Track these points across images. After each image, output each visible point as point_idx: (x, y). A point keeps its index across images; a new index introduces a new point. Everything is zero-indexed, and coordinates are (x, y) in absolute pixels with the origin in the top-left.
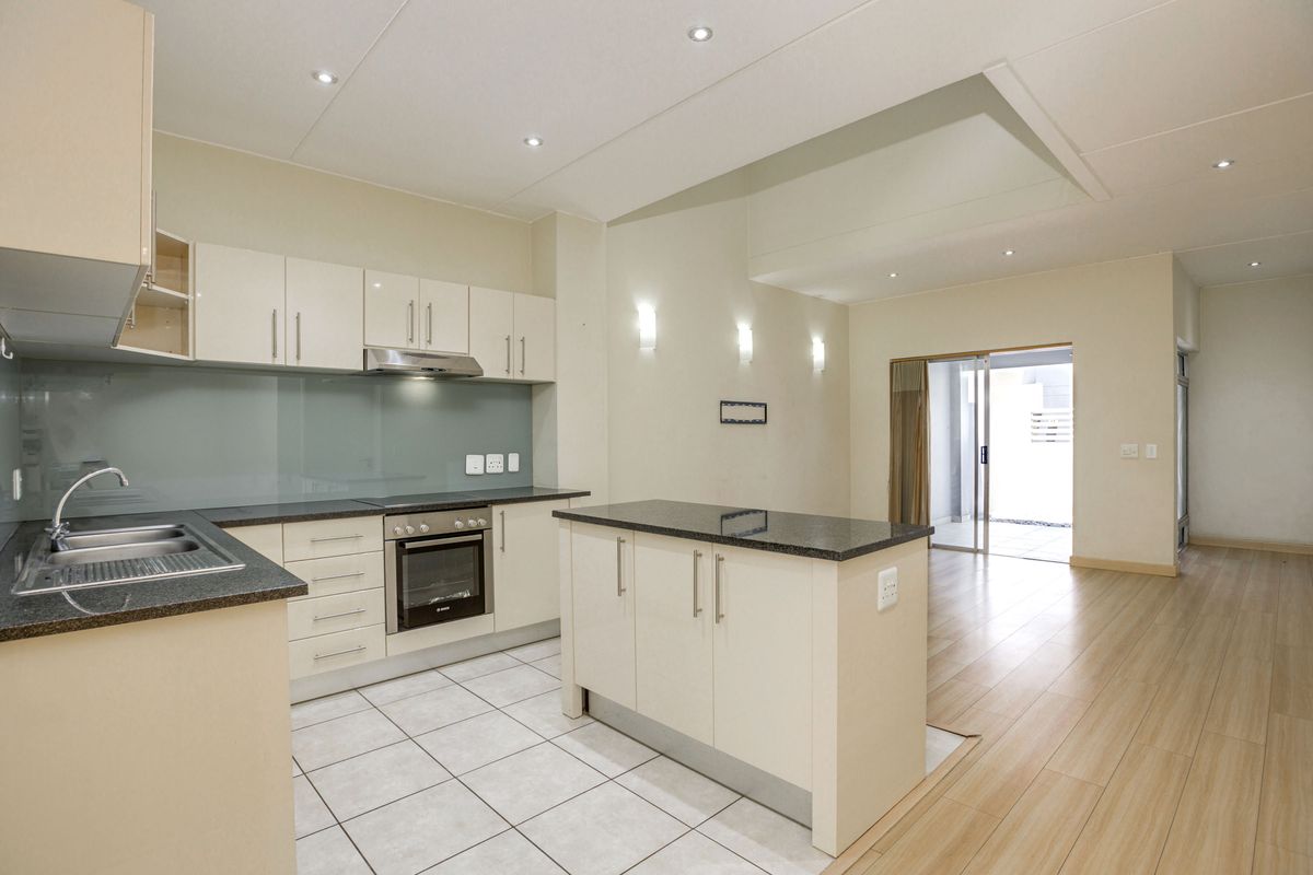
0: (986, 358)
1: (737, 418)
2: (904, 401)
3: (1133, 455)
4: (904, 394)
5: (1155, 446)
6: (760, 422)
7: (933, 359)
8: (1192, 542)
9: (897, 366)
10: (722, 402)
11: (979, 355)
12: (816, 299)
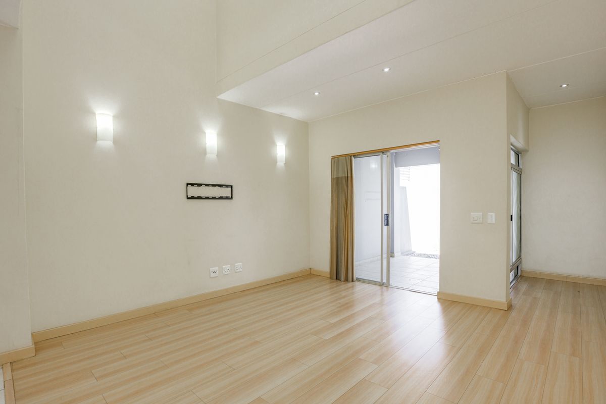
0: (388, 154)
1: (204, 196)
2: (338, 184)
3: (479, 221)
4: (338, 179)
5: (493, 214)
6: (227, 198)
7: (356, 155)
8: (524, 274)
9: (336, 160)
10: (188, 184)
11: (383, 151)
12: (280, 116)
